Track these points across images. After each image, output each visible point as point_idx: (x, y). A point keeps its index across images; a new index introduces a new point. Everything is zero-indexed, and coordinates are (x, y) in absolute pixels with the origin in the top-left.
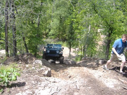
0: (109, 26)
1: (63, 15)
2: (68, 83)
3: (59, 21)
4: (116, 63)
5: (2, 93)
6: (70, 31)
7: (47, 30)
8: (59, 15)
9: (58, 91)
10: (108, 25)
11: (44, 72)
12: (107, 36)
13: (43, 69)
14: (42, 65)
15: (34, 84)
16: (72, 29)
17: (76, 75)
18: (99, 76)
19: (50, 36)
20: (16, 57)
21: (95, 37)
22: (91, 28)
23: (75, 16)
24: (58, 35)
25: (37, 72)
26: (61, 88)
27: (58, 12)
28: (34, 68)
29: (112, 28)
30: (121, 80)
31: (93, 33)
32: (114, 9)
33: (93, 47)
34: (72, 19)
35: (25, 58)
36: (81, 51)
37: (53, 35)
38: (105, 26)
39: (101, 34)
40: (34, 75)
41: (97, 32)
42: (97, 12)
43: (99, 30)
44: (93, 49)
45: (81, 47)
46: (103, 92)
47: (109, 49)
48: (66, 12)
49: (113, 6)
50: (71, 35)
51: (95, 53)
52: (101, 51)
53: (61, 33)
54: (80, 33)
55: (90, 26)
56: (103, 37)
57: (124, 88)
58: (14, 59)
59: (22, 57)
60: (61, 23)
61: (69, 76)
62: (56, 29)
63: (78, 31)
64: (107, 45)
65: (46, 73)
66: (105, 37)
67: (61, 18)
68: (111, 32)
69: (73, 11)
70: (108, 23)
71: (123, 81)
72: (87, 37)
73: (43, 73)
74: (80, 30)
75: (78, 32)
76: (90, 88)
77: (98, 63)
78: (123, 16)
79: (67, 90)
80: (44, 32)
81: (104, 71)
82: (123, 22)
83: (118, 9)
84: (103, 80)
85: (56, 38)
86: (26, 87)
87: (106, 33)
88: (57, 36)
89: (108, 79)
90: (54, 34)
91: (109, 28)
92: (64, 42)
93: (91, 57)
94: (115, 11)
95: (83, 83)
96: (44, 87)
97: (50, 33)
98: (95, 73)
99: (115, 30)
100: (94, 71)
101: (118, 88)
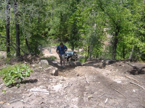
0: (116, 25)
1: (64, 13)
2: (78, 79)
3: (60, 19)
4: (123, 63)
5: (18, 88)
6: (72, 30)
7: (47, 30)
8: (60, 13)
9: (70, 86)
10: (114, 24)
12: (114, 36)
13: (50, 68)
14: (49, 64)
15: (46, 81)
16: (75, 28)
17: (84, 73)
18: (107, 74)
19: (50, 36)
20: (20, 57)
21: (101, 37)
22: (96, 27)
23: (79, 14)
24: (59, 35)
25: (45, 71)
26: (72, 83)
27: (59, 9)
28: (41, 67)
29: (119, 27)
30: (128, 77)
31: (99, 32)
32: (121, 7)
33: (99, 48)
34: (76, 17)
35: (29, 58)
36: (86, 52)
37: (53, 35)
38: (111, 24)
39: (107, 34)
40: (43, 74)
41: (103, 31)
42: (103, 10)
43: (105, 30)
44: (99, 50)
45: (85, 48)
46: (111, 85)
47: (115, 49)
48: (67, 8)
49: (120, 4)
50: (73, 34)
51: (101, 54)
52: (107, 52)
53: (62, 33)
54: (84, 32)
55: (95, 25)
56: (109, 36)
57: (131, 83)
58: (18, 59)
59: (26, 57)
60: (63, 21)
61: (77, 74)
62: (57, 28)
63: (82, 30)
64: (114, 46)
65: (54, 72)
66: (111, 36)
67: (62, 16)
68: (118, 31)
69: (76, 8)
70: (115, 22)
71: (130, 77)
72: (92, 36)
74: (84, 29)
75: (83, 32)
76: (99, 83)
77: (105, 62)
78: (130, 14)
79: (78, 84)
80: (43, 32)
81: (111, 70)
82: (130, 21)
83: (125, 6)
84: (110, 77)
85: (56, 38)
86: (39, 83)
87: (112, 33)
88: (57, 36)
89: (116, 77)
90: (54, 33)
91: (116, 26)
92: (66, 42)
93: (97, 58)
94: (122, 9)
95: (92, 79)
96: (56, 83)
97: (50, 32)
98: (103, 72)
99: (122, 29)
100: (102, 69)
101: (125, 83)
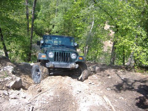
4: (114, 72)
8: (64, 9)
11: (9, 83)
13: (8, 79)
14: (10, 73)
17: (50, 88)
18: (78, 91)
19: (53, 33)
24: (63, 32)
27: (63, 5)
53: (66, 31)
55: (93, 22)
73: (7, 85)
77: (93, 69)
80: (47, 29)
81: (91, 83)
90: (58, 31)
97: (53, 30)
